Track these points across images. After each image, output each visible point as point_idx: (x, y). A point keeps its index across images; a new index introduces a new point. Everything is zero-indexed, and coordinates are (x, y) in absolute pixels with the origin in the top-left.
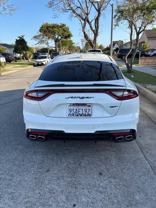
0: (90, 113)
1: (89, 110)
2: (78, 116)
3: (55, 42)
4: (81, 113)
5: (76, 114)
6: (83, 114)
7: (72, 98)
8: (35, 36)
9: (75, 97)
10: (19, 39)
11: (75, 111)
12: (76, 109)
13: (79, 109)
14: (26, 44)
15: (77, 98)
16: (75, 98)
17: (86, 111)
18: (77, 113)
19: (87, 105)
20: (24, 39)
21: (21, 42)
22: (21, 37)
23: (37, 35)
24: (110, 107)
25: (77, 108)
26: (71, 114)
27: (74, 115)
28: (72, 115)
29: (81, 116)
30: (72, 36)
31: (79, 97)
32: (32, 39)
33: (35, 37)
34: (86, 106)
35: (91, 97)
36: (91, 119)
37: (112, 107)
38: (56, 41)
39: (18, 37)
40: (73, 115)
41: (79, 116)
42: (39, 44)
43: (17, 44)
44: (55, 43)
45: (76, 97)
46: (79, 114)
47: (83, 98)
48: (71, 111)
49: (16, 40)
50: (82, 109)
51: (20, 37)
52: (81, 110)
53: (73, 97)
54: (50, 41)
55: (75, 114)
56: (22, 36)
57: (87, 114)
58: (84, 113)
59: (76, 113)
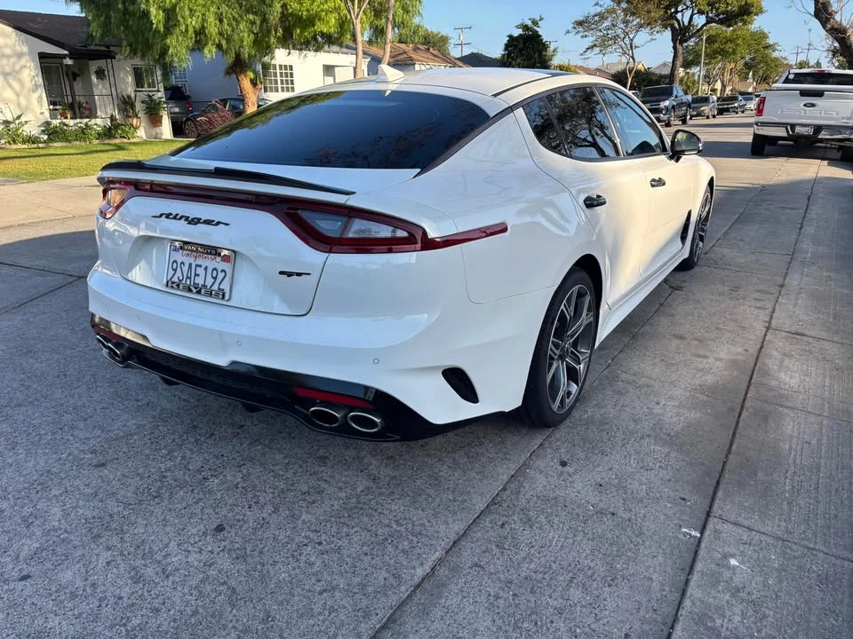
0: (225, 286)
1: (223, 274)
2: (190, 290)
3: (674, 40)
4: (200, 281)
5: (188, 281)
6: (204, 286)
7: (168, 216)
8: (581, 18)
9: (177, 215)
10: (520, 31)
11: (185, 268)
12: (190, 265)
13: (197, 266)
14: (540, 54)
15: (180, 219)
16: (175, 218)
17: (215, 278)
18: (190, 278)
19: (219, 255)
20: (541, 31)
21: (524, 44)
22: (529, 23)
23: (593, 13)
24: (282, 273)
25: (191, 260)
26: (173, 280)
27: (181, 286)
28: (174, 285)
29: (199, 292)
30: (760, 11)
31: (187, 219)
32: (568, 32)
33: (580, 23)
34: (219, 259)
35: (218, 223)
36: (224, 310)
37: (290, 274)
38: (680, 35)
39: (517, 27)
40: (178, 286)
41: (194, 291)
42: (597, 50)
43: (509, 55)
44: (675, 48)
45: (178, 217)
46: (194, 283)
47: (195, 221)
48: (175, 270)
49: (510, 36)
50: (206, 269)
51: (525, 28)
52: (201, 271)
53: (171, 214)
54: (642, 37)
55: (184, 282)
56: (535, 23)
57: (215, 287)
58: (209, 282)
59: (187, 278)
